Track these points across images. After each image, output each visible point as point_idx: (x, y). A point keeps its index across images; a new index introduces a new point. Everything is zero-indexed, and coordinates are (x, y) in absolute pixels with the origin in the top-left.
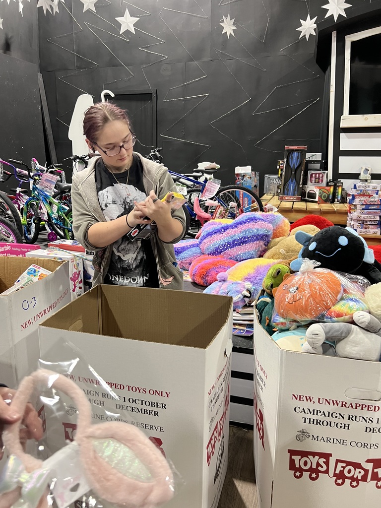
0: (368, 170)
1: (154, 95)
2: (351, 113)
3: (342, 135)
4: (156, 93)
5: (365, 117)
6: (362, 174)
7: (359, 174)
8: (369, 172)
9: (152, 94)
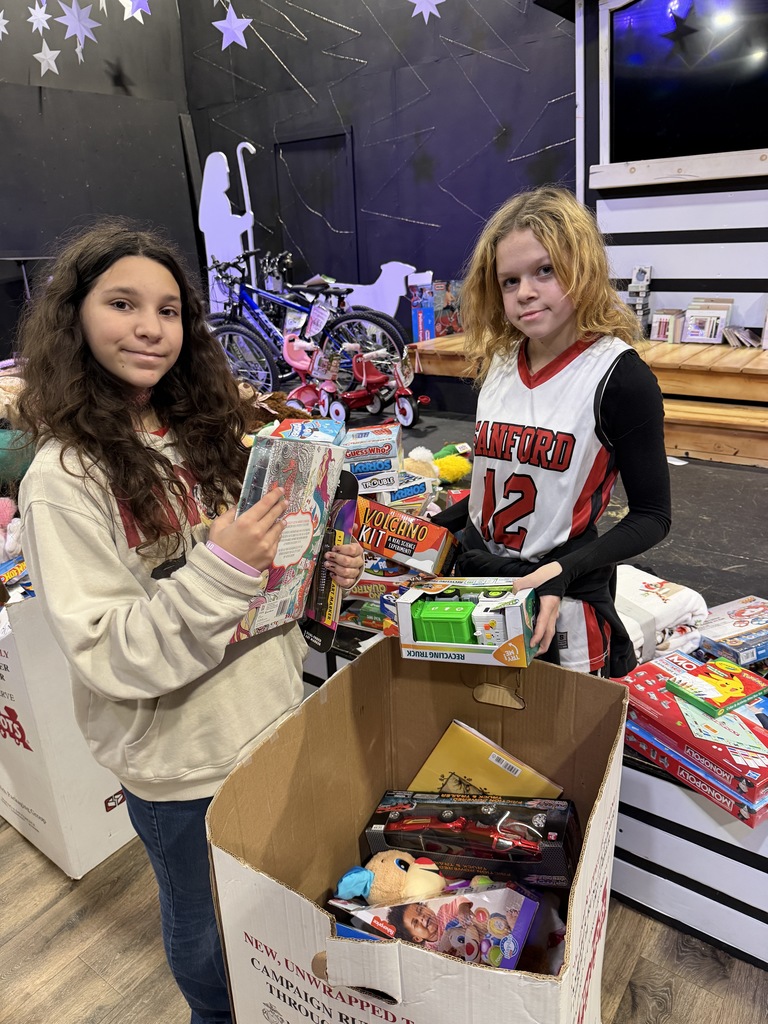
0: (645, 273)
1: (348, 136)
2: (614, 159)
3: (600, 204)
4: (352, 133)
5: (630, 167)
6: (634, 280)
7: (630, 281)
8: (647, 276)
9: (344, 134)
